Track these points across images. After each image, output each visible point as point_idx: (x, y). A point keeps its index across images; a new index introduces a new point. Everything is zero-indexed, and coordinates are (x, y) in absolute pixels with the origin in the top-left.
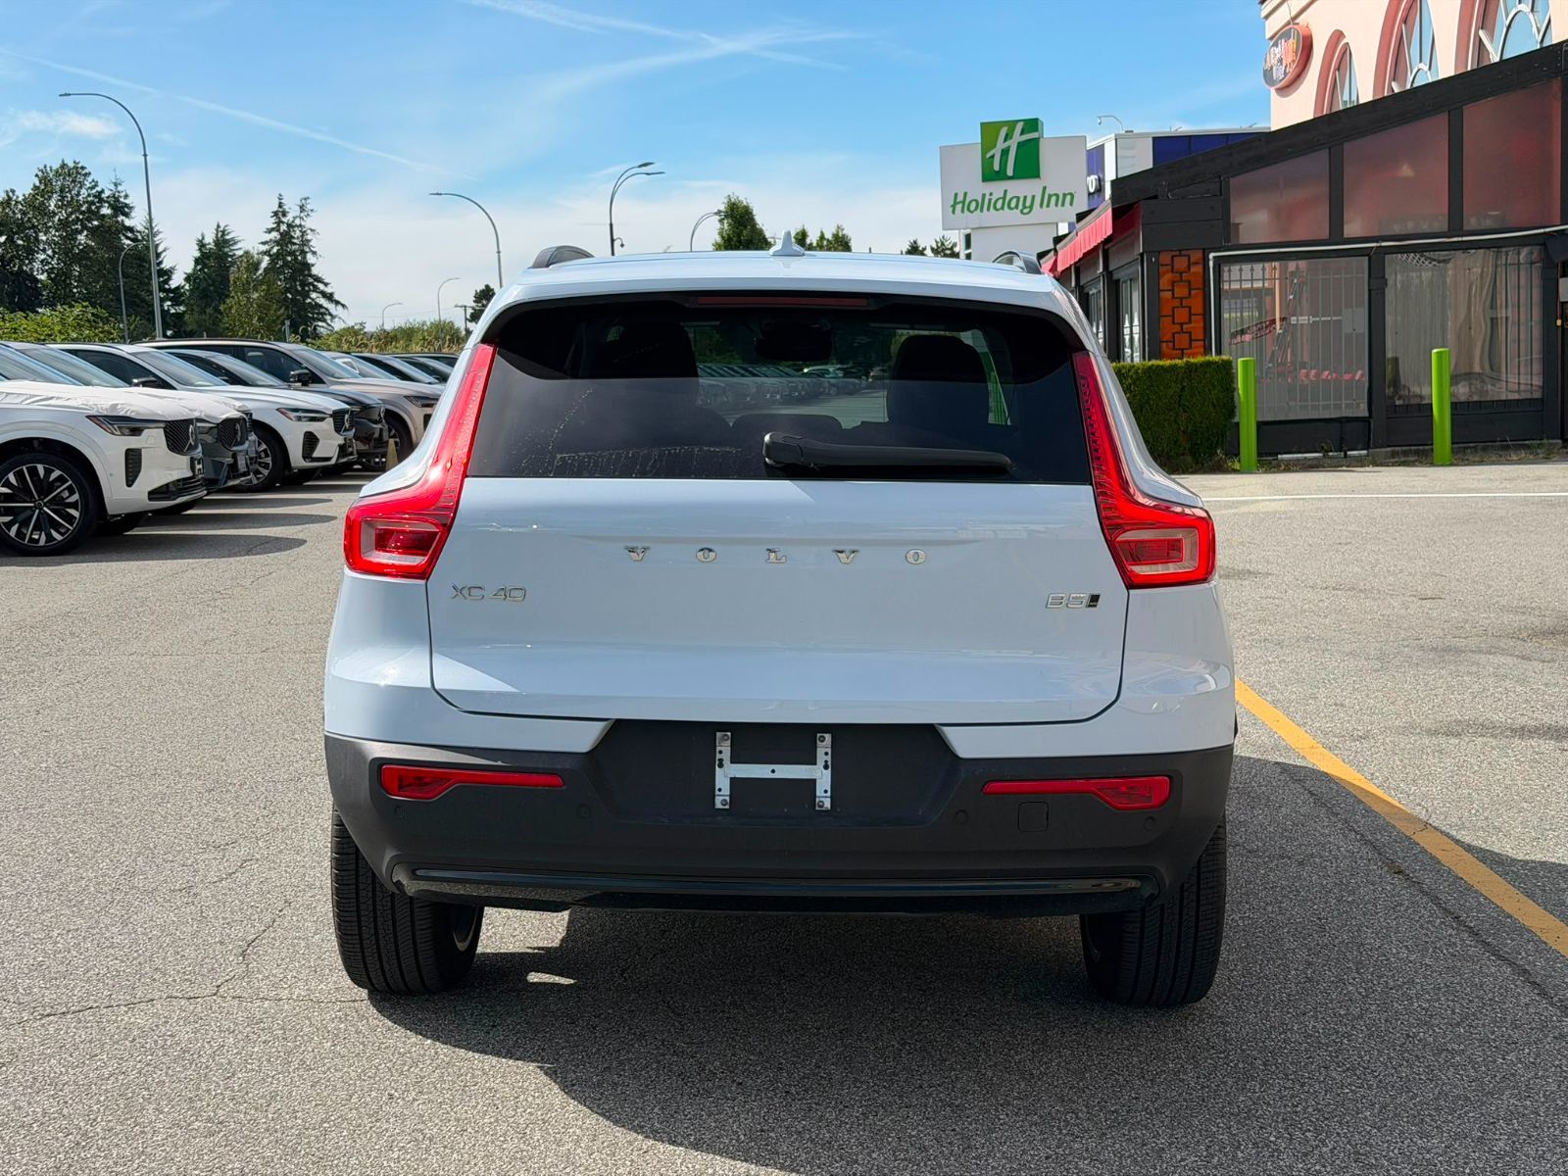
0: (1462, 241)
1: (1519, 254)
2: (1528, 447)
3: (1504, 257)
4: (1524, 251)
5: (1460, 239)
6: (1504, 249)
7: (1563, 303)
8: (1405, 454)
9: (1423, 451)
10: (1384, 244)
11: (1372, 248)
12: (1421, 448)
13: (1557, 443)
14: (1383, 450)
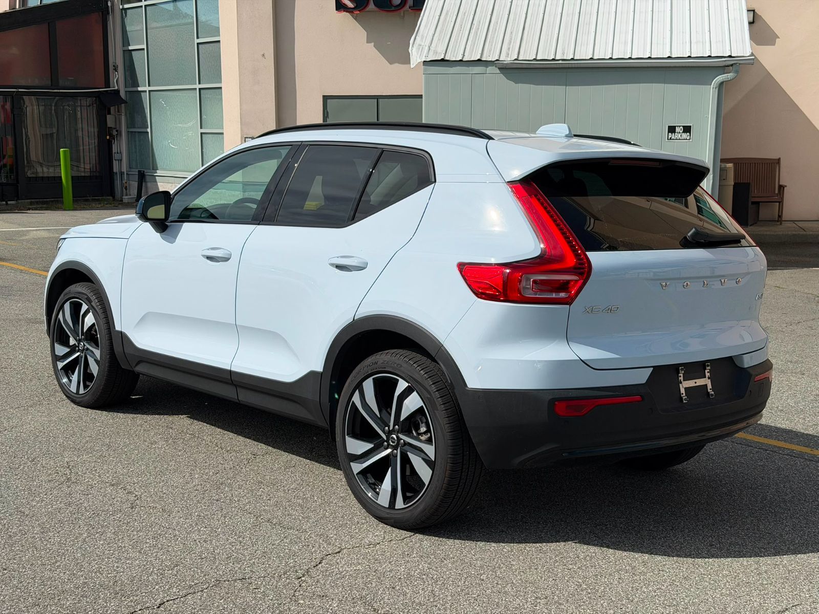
0: (59, 92)
1: (86, 101)
2: (98, 200)
3: (79, 102)
4: (89, 99)
5: (58, 91)
6: (79, 98)
7: (109, 128)
8: (37, 203)
9: (47, 201)
10: (20, 90)
11: (15, 91)
12: (45, 200)
13: (109, 199)
14: (26, 201)
